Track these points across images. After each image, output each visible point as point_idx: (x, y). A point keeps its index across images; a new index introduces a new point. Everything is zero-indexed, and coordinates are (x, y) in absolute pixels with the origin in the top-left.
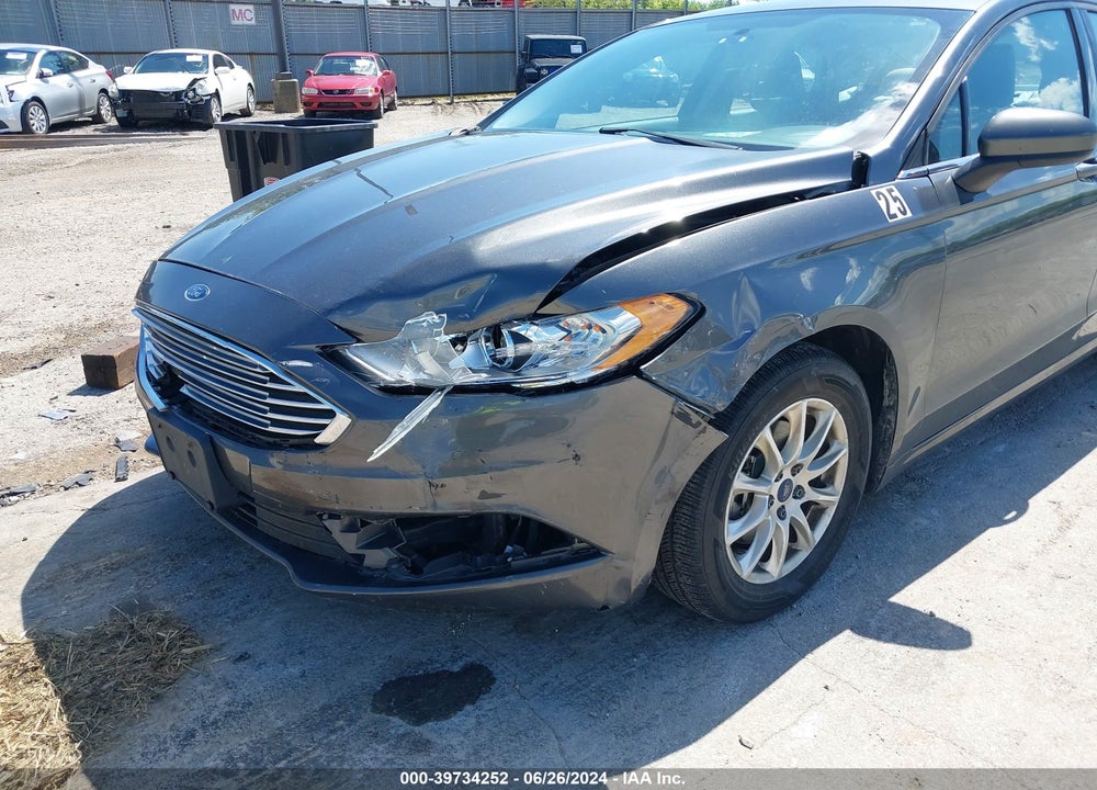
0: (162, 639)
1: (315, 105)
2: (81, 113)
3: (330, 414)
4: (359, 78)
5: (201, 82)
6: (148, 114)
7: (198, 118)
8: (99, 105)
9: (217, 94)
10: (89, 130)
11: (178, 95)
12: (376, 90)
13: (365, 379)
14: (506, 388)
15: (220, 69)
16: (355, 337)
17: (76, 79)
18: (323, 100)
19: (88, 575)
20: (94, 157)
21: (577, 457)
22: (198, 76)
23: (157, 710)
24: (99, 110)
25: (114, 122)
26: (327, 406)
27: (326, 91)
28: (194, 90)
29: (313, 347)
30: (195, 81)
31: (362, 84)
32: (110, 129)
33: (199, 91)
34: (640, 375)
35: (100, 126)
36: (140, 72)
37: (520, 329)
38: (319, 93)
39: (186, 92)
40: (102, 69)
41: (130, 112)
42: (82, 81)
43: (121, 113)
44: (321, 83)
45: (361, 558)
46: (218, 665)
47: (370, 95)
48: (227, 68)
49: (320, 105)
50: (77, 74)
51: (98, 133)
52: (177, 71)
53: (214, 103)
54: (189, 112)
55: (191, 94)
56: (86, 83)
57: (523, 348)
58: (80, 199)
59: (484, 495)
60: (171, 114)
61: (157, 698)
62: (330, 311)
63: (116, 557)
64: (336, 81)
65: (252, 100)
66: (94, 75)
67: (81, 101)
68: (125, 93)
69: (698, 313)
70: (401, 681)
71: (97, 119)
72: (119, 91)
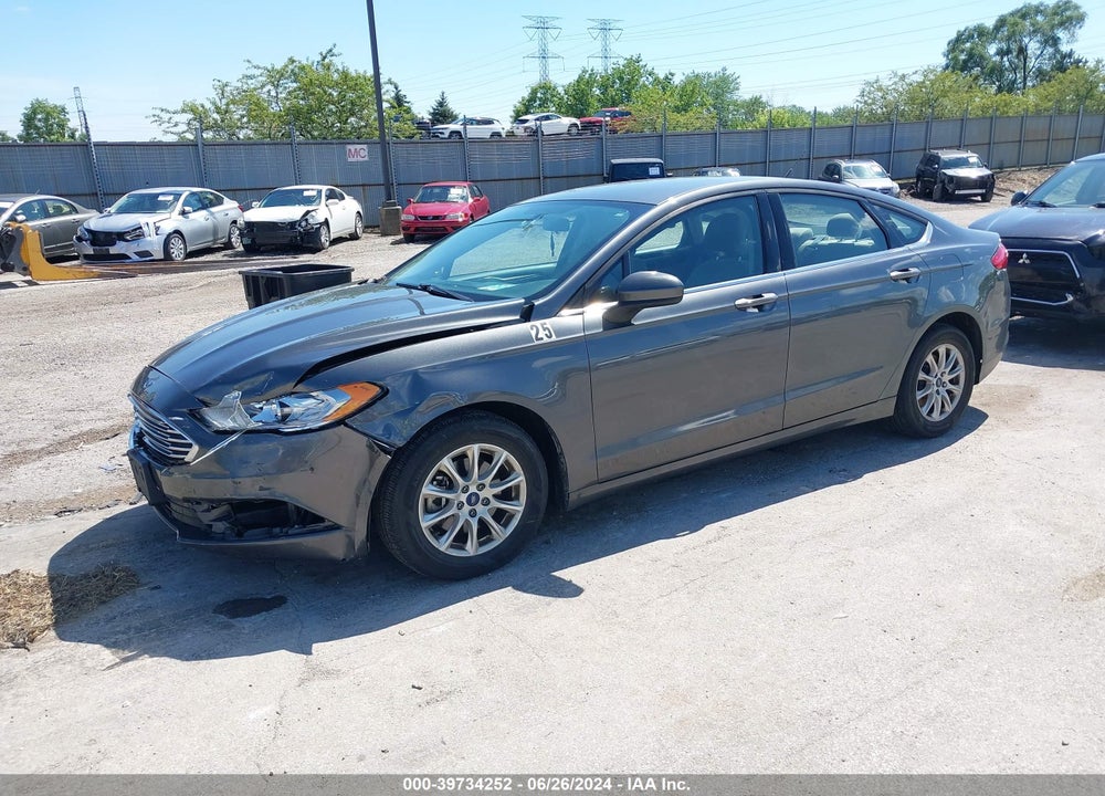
0: (115, 577)
1: (412, 229)
2: (215, 241)
3: (190, 446)
4: (453, 205)
5: (313, 213)
6: (266, 241)
7: (309, 243)
8: (230, 234)
9: (326, 222)
10: (218, 256)
11: (292, 224)
12: (466, 215)
13: (208, 427)
14: (277, 432)
15: (330, 201)
16: (206, 405)
17: (212, 214)
18: (420, 225)
19: (92, 549)
20: (215, 279)
21: (312, 469)
22: (310, 208)
23: (102, 607)
24: (230, 238)
25: (241, 249)
26: (190, 441)
27: (422, 218)
28: (307, 220)
29: (185, 410)
30: (308, 212)
31: (455, 211)
32: (237, 255)
33: (311, 221)
34: (346, 425)
35: (229, 252)
36: (264, 206)
37: (284, 400)
38: (416, 219)
39: (300, 221)
40: (236, 204)
41: (253, 240)
42: (217, 215)
43: (247, 241)
44: (418, 210)
45: (211, 526)
46: (143, 591)
47: (460, 220)
48: (337, 201)
49: (417, 229)
50: (213, 209)
51: (225, 258)
52: (295, 204)
53: (323, 231)
54: (302, 238)
55: (303, 224)
56: (220, 217)
57: (286, 410)
58: (189, 316)
59: (261, 489)
60: (286, 241)
61: (104, 602)
62: (195, 392)
63: (110, 542)
64: (432, 208)
65: (360, 225)
66: (229, 208)
67: (215, 231)
68: (250, 225)
69: (385, 392)
70: (235, 602)
71: (228, 245)
72: (246, 223)
